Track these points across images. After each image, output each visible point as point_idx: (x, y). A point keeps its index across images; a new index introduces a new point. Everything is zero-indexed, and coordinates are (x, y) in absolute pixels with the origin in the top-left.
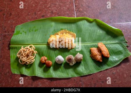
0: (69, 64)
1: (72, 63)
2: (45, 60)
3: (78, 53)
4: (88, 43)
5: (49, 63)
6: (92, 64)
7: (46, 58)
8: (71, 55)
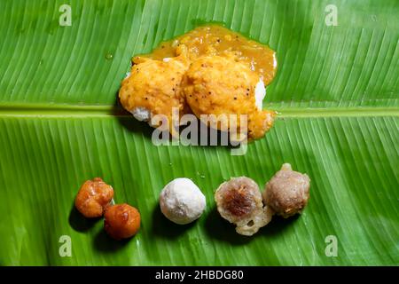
0: (234, 226)
1: (251, 223)
2: (103, 202)
3: (287, 166)
4: (342, 106)
5: (124, 220)
6: (360, 229)
7: (107, 190)
8: (243, 178)
